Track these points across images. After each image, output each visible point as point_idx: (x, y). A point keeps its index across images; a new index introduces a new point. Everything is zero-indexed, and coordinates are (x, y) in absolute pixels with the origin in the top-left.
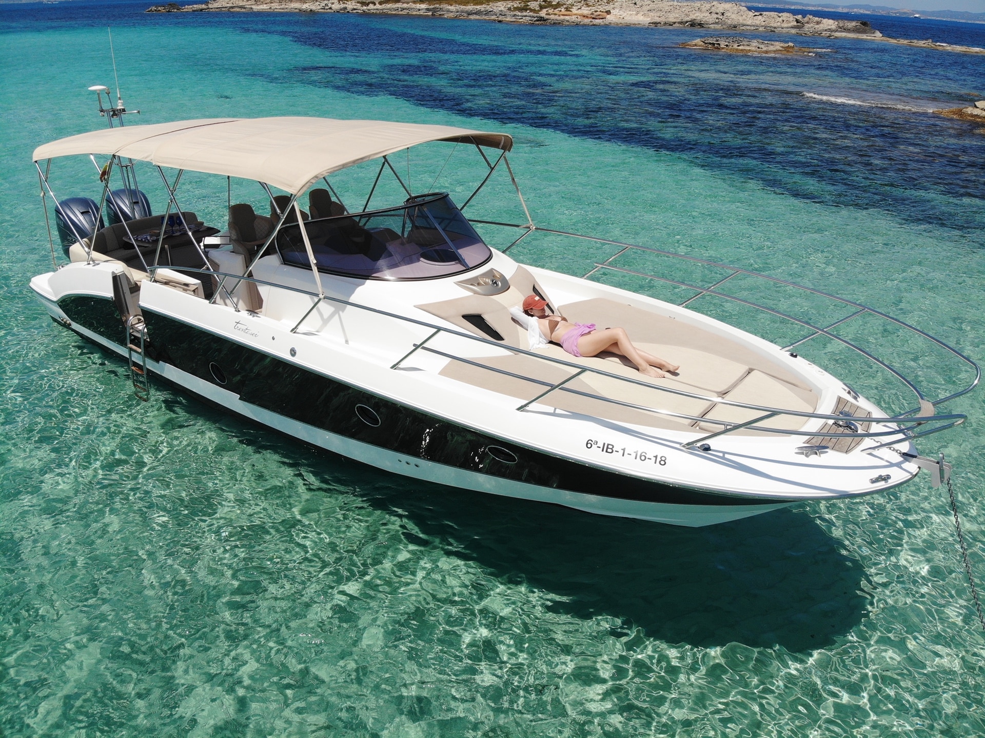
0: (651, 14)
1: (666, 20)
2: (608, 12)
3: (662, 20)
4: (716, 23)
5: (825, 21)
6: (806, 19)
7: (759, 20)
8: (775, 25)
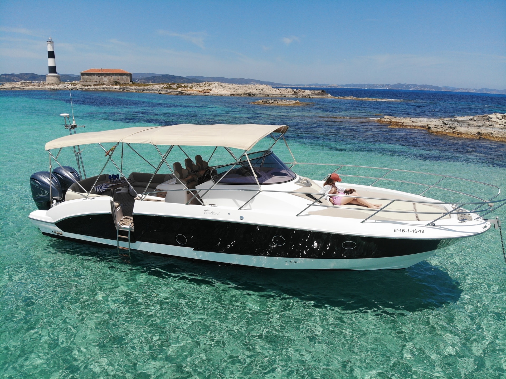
0: (230, 90)
1: (238, 93)
2: (211, 90)
3: (236, 93)
4: (260, 94)
5: (306, 91)
6: (298, 91)
7: (278, 92)
8: (285, 94)
